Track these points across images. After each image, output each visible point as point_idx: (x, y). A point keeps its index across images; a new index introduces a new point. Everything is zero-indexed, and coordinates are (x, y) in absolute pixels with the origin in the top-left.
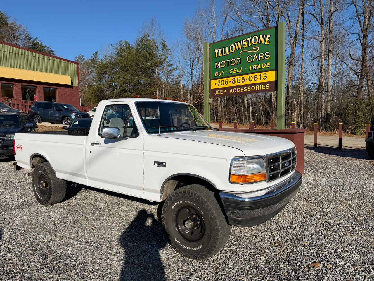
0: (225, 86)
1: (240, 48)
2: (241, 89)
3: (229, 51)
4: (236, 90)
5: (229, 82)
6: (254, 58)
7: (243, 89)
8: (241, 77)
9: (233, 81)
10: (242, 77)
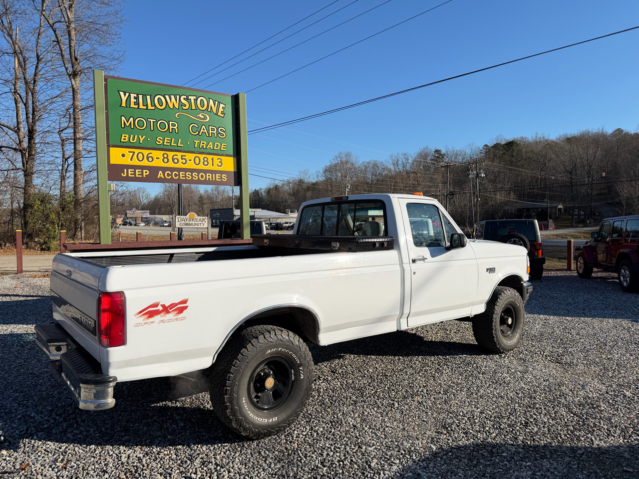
0: (145, 163)
1: (177, 106)
2: (181, 175)
3: (153, 104)
4: (171, 175)
5: (155, 159)
6: (202, 131)
7: (185, 174)
8: (180, 154)
9: (164, 158)
10: (182, 156)
